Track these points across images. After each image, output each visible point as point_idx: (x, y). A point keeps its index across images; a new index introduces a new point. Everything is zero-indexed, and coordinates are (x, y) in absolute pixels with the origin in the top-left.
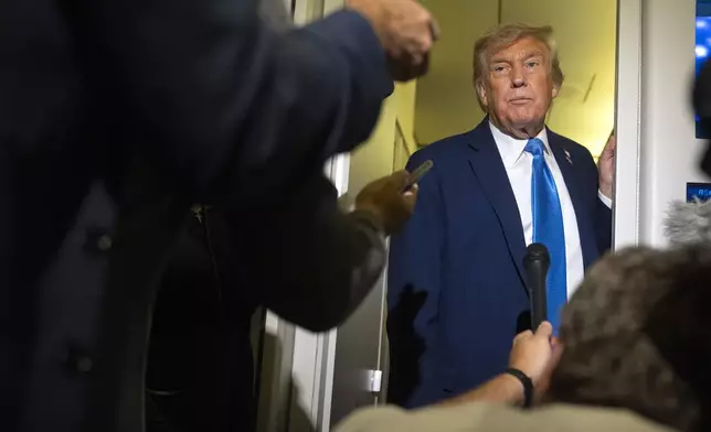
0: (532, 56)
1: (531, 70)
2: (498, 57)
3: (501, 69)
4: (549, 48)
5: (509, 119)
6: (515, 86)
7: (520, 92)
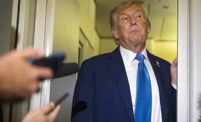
6: (132, 25)
7: (134, 28)
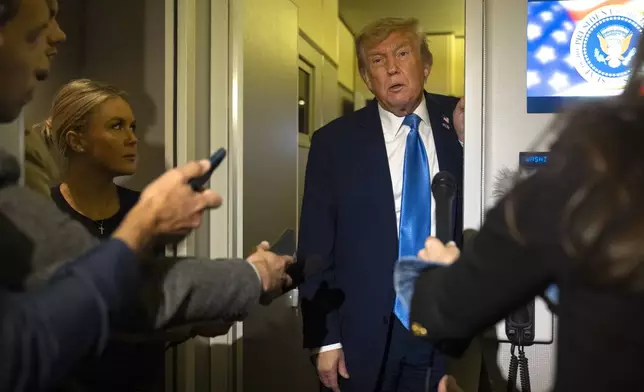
0: (401, 46)
1: (403, 58)
2: (374, 50)
3: (378, 61)
4: (416, 35)
5: (389, 103)
6: (391, 75)
7: (395, 79)
